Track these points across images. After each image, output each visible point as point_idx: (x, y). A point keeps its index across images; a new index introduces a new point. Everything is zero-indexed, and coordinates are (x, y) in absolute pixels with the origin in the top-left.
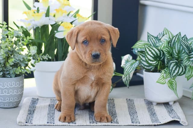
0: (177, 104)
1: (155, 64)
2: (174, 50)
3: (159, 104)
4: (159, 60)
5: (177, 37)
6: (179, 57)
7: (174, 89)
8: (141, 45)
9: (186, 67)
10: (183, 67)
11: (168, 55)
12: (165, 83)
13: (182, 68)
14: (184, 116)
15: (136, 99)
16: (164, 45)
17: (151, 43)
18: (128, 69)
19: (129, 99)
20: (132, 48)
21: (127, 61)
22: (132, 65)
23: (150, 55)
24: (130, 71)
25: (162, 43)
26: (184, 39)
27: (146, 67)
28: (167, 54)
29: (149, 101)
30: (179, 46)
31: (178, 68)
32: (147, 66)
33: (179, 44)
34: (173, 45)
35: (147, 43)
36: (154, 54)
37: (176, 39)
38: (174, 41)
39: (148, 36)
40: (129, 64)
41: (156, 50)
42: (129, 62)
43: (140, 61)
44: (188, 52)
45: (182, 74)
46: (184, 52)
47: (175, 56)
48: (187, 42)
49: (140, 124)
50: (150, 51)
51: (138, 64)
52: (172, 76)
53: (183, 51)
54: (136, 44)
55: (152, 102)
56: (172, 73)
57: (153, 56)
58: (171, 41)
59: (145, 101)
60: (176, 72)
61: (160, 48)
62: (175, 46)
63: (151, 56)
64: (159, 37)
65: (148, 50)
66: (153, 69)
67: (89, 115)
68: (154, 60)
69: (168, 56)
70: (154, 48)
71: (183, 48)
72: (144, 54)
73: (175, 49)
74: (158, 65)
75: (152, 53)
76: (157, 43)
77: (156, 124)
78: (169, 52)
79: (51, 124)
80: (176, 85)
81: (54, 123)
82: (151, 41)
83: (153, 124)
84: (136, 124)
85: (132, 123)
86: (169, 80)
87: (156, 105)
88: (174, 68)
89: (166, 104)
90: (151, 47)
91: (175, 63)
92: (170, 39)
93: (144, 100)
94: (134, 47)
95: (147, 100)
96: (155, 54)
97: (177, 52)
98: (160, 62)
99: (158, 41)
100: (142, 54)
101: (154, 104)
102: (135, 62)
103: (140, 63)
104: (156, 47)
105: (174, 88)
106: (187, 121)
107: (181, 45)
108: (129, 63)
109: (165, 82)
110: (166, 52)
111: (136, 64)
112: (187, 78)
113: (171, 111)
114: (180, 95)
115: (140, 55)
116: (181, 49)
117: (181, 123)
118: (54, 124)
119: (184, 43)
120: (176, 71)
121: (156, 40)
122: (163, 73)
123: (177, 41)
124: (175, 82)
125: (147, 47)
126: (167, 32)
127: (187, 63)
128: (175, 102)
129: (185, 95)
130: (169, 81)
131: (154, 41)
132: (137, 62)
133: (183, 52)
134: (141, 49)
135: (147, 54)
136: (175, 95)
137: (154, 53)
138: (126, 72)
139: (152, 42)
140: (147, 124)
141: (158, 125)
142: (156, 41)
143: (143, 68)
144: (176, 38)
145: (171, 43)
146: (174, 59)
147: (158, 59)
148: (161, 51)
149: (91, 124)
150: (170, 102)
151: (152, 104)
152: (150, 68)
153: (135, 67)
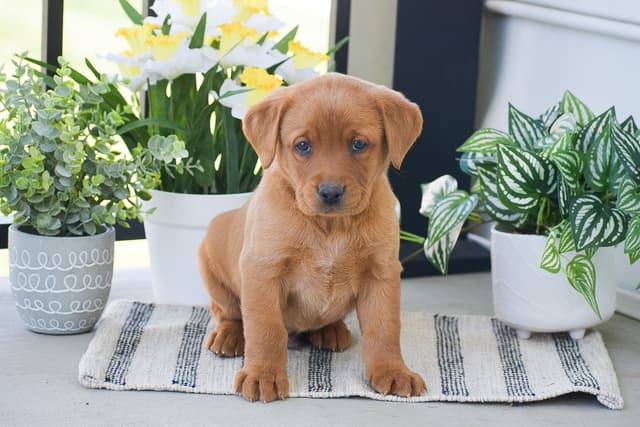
0: (597, 338)
1: (527, 208)
2: (592, 162)
3: (537, 336)
4: (541, 196)
5: (603, 123)
6: (607, 187)
7: (585, 290)
8: (488, 144)
9: (626, 219)
10: (619, 218)
11: (571, 179)
12: (558, 270)
13: (616, 221)
14: (615, 377)
15: (465, 317)
16: (558, 145)
17: (520, 139)
18: (443, 220)
19: (444, 318)
20: (458, 150)
21: (440, 196)
22: (455, 206)
23: (512, 177)
24: (450, 224)
25: (554, 139)
26: (626, 128)
27: (499, 215)
28: (567, 174)
29: (506, 327)
30: (608, 152)
31: (602, 220)
32: (504, 212)
33: (609, 145)
34: (589, 146)
35: (507, 137)
36: (527, 175)
37: (600, 130)
38: (594, 134)
39: (511, 116)
40: (445, 204)
41: (534, 161)
42: (447, 196)
43: (480, 194)
44: (636, 173)
45: (614, 239)
46: (624, 172)
47: (595, 182)
48: (635, 139)
49: (469, 399)
50: (516, 163)
51: (475, 204)
52: (581, 245)
53: (622, 167)
54: (470, 141)
55: (515, 330)
56: (581, 238)
57: (523, 180)
58: (584, 135)
59: (493, 326)
60: (595, 232)
61: (545, 155)
62: (596, 151)
63: (516, 181)
64: (544, 119)
65: (506, 160)
66: (522, 222)
67: (310, 362)
68: (525, 193)
69: (572, 183)
70: (527, 155)
71: (622, 159)
72: (494, 172)
73: (595, 159)
74: (537, 208)
75: (520, 170)
76: (538, 138)
77: (520, 399)
78: (573, 169)
79: (183, 388)
80: (594, 277)
81: (193, 386)
82: (520, 131)
83: (511, 399)
84: (455, 398)
85: (444, 392)
86: (571, 260)
87: (528, 339)
88: (590, 220)
89: (561, 338)
90: (518, 150)
91: (591, 206)
92: (579, 128)
93: (493, 320)
94: (463, 148)
95: (501, 323)
96: (531, 175)
97: (601, 170)
98: (544, 200)
99: (542, 132)
100: (489, 173)
101: (523, 335)
102: (466, 198)
103: (483, 201)
104: (536, 150)
105: (588, 285)
106: (622, 394)
107: (615, 148)
108: (445, 200)
109: (557, 267)
110: (566, 167)
111: (469, 203)
112: (630, 255)
113: (573, 361)
114: (607, 310)
115: (483, 177)
116: (615, 161)
117: (601, 401)
118: (196, 390)
119: (625, 142)
120: (594, 229)
121: (534, 129)
122: (552, 237)
123: (602, 135)
124: (589, 265)
125: (504, 150)
126: (573, 105)
127: (632, 206)
128: (589, 331)
129: (623, 310)
130: (571, 263)
131: (529, 133)
132: (472, 198)
133: (620, 172)
134: (485, 155)
135: (503, 173)
136: (590, 309)
137: (527, 169)
138: (436, 228)
139: (522, 135)
140: (491, 399)
141: (525, 404)
142: (536, 133)
143: (490, 219)
144: (598, 125)
145: (583, 139)
146: (591, 191)
147: (539, 191)
148: (550, 167)
149: (314, 394)
150: (574, 330)
151: (516, 336)
152: (513, 218)
153: (464, 213)
